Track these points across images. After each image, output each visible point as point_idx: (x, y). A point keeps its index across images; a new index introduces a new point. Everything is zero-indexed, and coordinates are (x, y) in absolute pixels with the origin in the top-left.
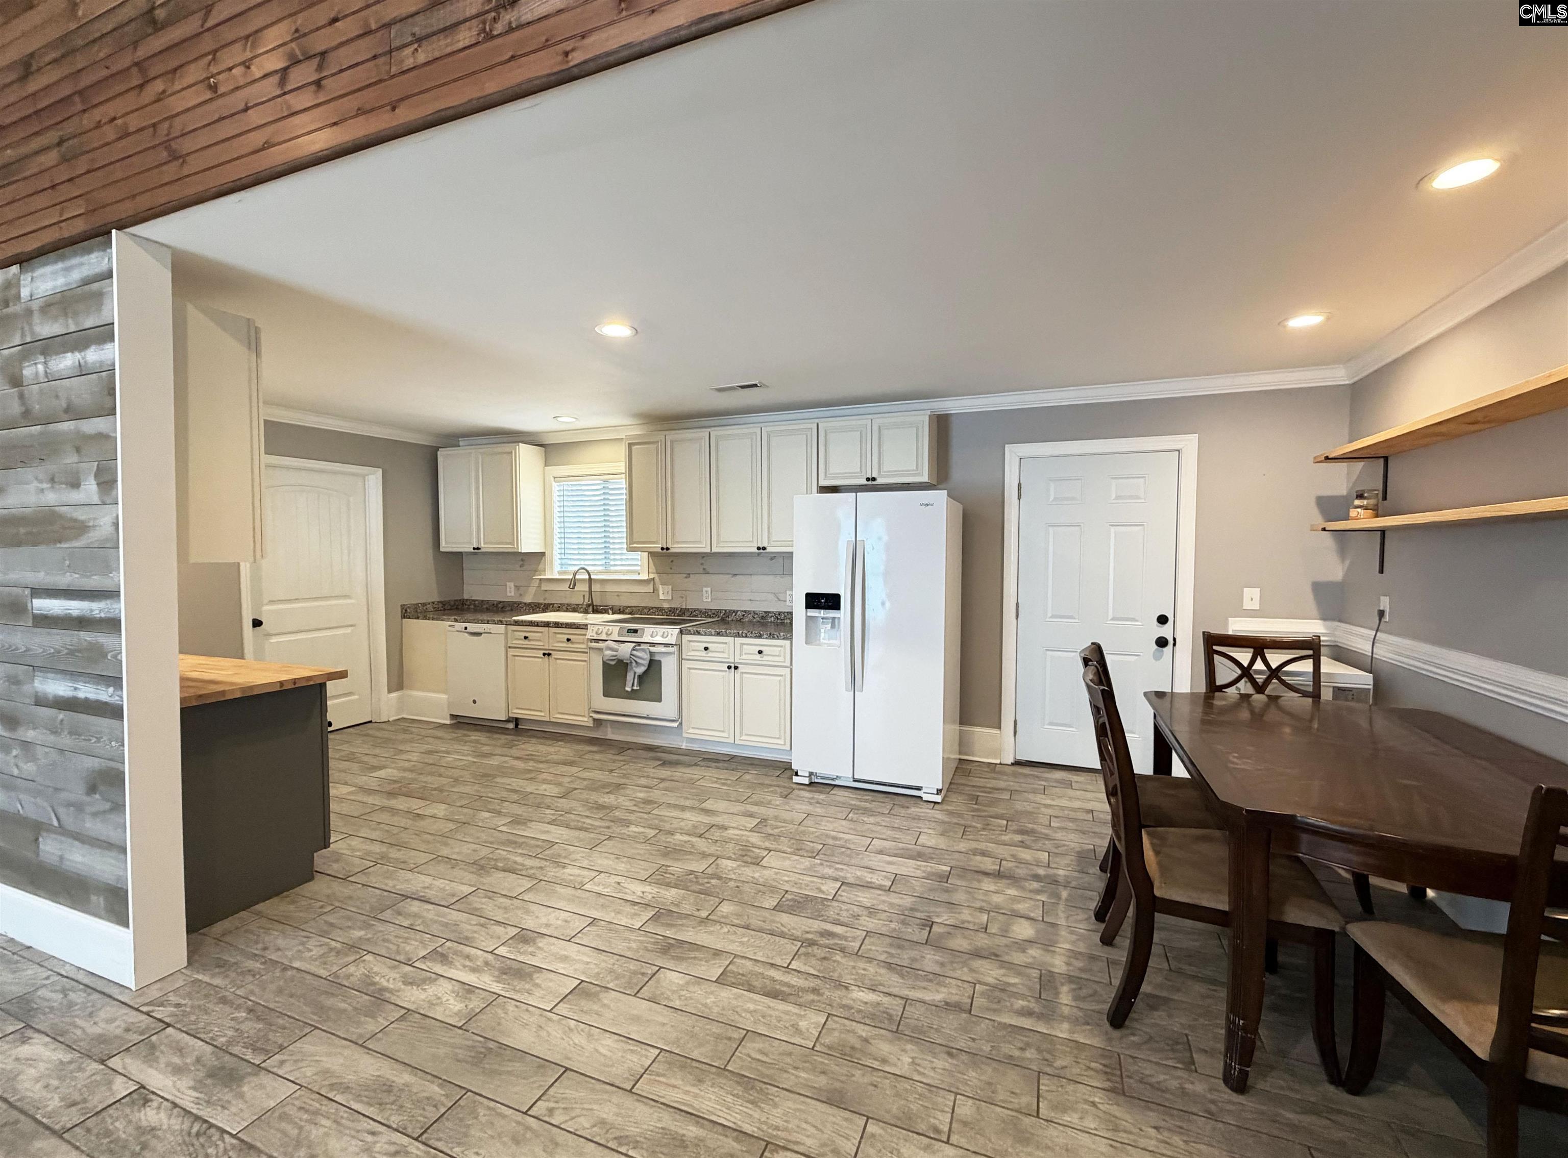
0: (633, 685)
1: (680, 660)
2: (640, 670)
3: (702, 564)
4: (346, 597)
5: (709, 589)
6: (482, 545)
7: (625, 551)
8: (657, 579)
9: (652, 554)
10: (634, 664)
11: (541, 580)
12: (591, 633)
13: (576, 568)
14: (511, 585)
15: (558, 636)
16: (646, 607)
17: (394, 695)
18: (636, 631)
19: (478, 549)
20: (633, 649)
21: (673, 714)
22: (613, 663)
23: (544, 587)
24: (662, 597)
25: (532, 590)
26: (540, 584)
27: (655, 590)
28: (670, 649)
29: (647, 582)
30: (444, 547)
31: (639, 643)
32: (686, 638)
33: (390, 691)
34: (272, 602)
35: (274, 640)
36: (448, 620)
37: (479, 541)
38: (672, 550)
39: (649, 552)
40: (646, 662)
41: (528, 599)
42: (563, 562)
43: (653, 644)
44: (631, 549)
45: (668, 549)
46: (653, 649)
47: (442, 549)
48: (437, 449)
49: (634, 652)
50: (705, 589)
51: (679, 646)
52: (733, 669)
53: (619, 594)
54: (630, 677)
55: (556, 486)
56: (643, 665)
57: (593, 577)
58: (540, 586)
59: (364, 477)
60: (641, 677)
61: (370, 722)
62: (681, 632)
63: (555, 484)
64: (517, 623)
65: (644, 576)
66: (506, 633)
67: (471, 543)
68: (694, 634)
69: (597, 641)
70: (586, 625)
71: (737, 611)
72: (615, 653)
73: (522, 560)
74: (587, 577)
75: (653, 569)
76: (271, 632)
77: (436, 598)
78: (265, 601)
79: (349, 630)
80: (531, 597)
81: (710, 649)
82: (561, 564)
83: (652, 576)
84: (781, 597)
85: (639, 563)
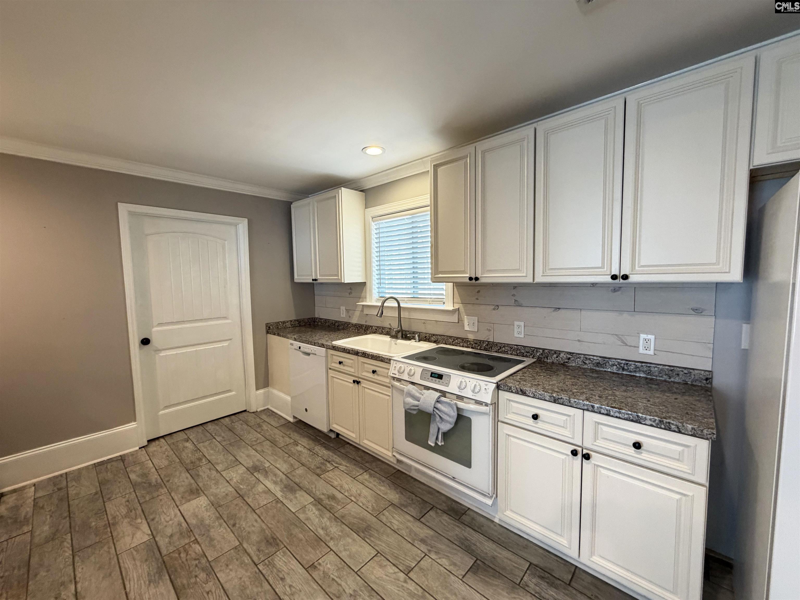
0: (437, 438)
1: (496, 421)
2: (445, 427)
3: (514, 295)
4: (225, 318)
5: (522, 324)
6: (318, 277)
7: (430, 281)
8: (462, 310)
9: (458, 285)
10: (438, 419)
11: (363, 305)
12: (393, 370)
13: (388, 296)
14: (343, 308)
15: (366, 365)
16: (451, 337)
17: (261, 391)
18: (440, 377)
19: (316, 280)
20: (438, 401)
21: (486, 486)
22: (415, 412)
23: (366, 311)
24: (467, 328)
25: (357, 313)
26: (363, 309)
27: (460, 320)
28: (483, 409)
29: (453, 312)
30: (297, 279)
31: (444, 393)
32: (504, 395)
33: (257, 389)
34: (160, 324)
35: (163, 354)
36: (291, 338)
37: (316, 275)
38: (482, 280)
39: (453, 283)
40: (453, 420)
41: (354, 321)
42: (381, 290)
43: (460, 398)
44: (435, 280)
45: (477, 279)
46: (461, 404)
47: (295, 281)
48: (291, 203)
49: (439, 406)
50: (516, 323)
51: (495, 405)
52: (580, 456)
53: (425, 322)
54: (433, 430)
55: (373, 226)
56: (447, 422)
57: (401, 305)
58: (362, 311)
59: (236, 225)
60: (445, 435)
61: (245, 411)
62: (498, 387)
63: (373, 224)
64: (335, 348)
65: (450, 307)
66: (327, 357)
67: (312, 275)
68: (517, 393)
69: (399, 380)
70: (390, 360)
71: (560, 352)
72: (416, 403)
73: (351, 289)
74: (396, 305)
75: (458, 299)
76: (160, 348)
77: (294, 318)
78: (155, 323)
79: (226, 344)
80: (357, 319)
81: (541, 417)
82: (379, 292)
83: (457, 306)
84: (630, 340)
85: (444, 292)
